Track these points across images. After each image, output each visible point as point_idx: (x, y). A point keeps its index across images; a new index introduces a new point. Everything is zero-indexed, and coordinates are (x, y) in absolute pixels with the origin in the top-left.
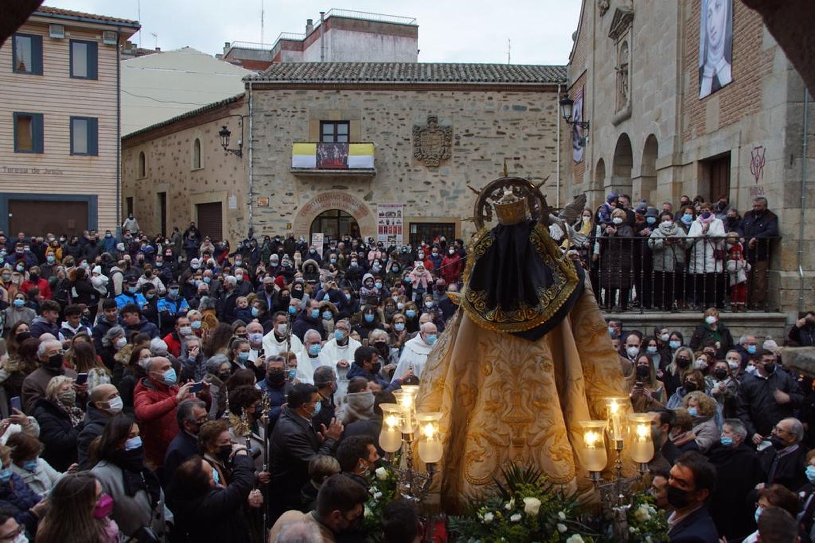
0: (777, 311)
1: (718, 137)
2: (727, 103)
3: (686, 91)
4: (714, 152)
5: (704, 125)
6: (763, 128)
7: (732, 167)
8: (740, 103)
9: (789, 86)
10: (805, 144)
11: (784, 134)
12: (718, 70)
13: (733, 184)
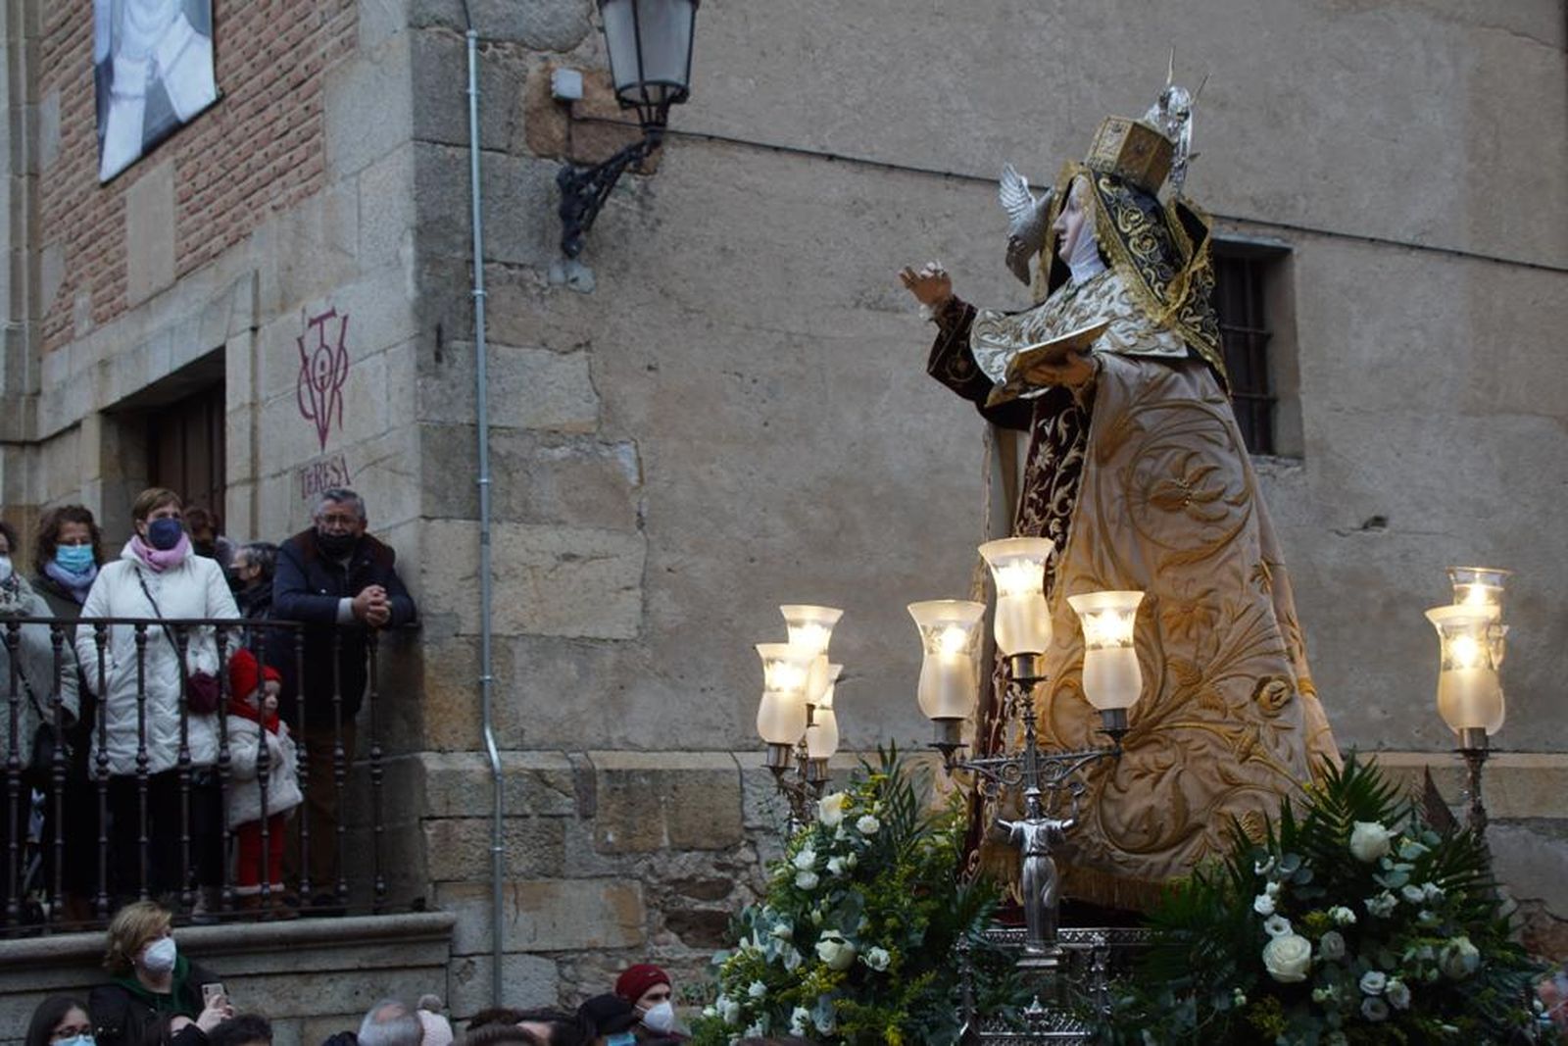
0: (419, 906)
1: (175, 311)
2: (202, 179)
3: (47, 162)
4: (161, 364)
5: (118, 275)
6: (334, 247)
7: (229, 408)
8: (250, 171)
9: (418, 87)
10: (479, 292)
11: (408, 252)
12: (164, 65)
13: (236, 466)
